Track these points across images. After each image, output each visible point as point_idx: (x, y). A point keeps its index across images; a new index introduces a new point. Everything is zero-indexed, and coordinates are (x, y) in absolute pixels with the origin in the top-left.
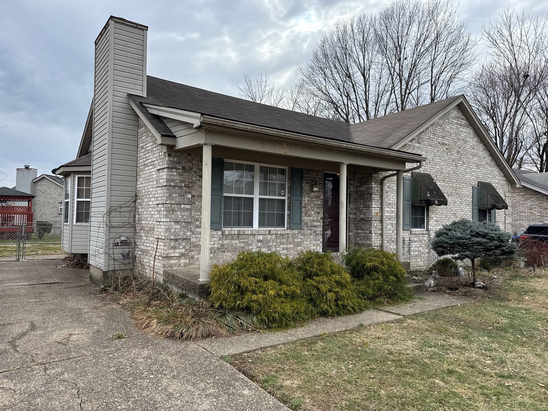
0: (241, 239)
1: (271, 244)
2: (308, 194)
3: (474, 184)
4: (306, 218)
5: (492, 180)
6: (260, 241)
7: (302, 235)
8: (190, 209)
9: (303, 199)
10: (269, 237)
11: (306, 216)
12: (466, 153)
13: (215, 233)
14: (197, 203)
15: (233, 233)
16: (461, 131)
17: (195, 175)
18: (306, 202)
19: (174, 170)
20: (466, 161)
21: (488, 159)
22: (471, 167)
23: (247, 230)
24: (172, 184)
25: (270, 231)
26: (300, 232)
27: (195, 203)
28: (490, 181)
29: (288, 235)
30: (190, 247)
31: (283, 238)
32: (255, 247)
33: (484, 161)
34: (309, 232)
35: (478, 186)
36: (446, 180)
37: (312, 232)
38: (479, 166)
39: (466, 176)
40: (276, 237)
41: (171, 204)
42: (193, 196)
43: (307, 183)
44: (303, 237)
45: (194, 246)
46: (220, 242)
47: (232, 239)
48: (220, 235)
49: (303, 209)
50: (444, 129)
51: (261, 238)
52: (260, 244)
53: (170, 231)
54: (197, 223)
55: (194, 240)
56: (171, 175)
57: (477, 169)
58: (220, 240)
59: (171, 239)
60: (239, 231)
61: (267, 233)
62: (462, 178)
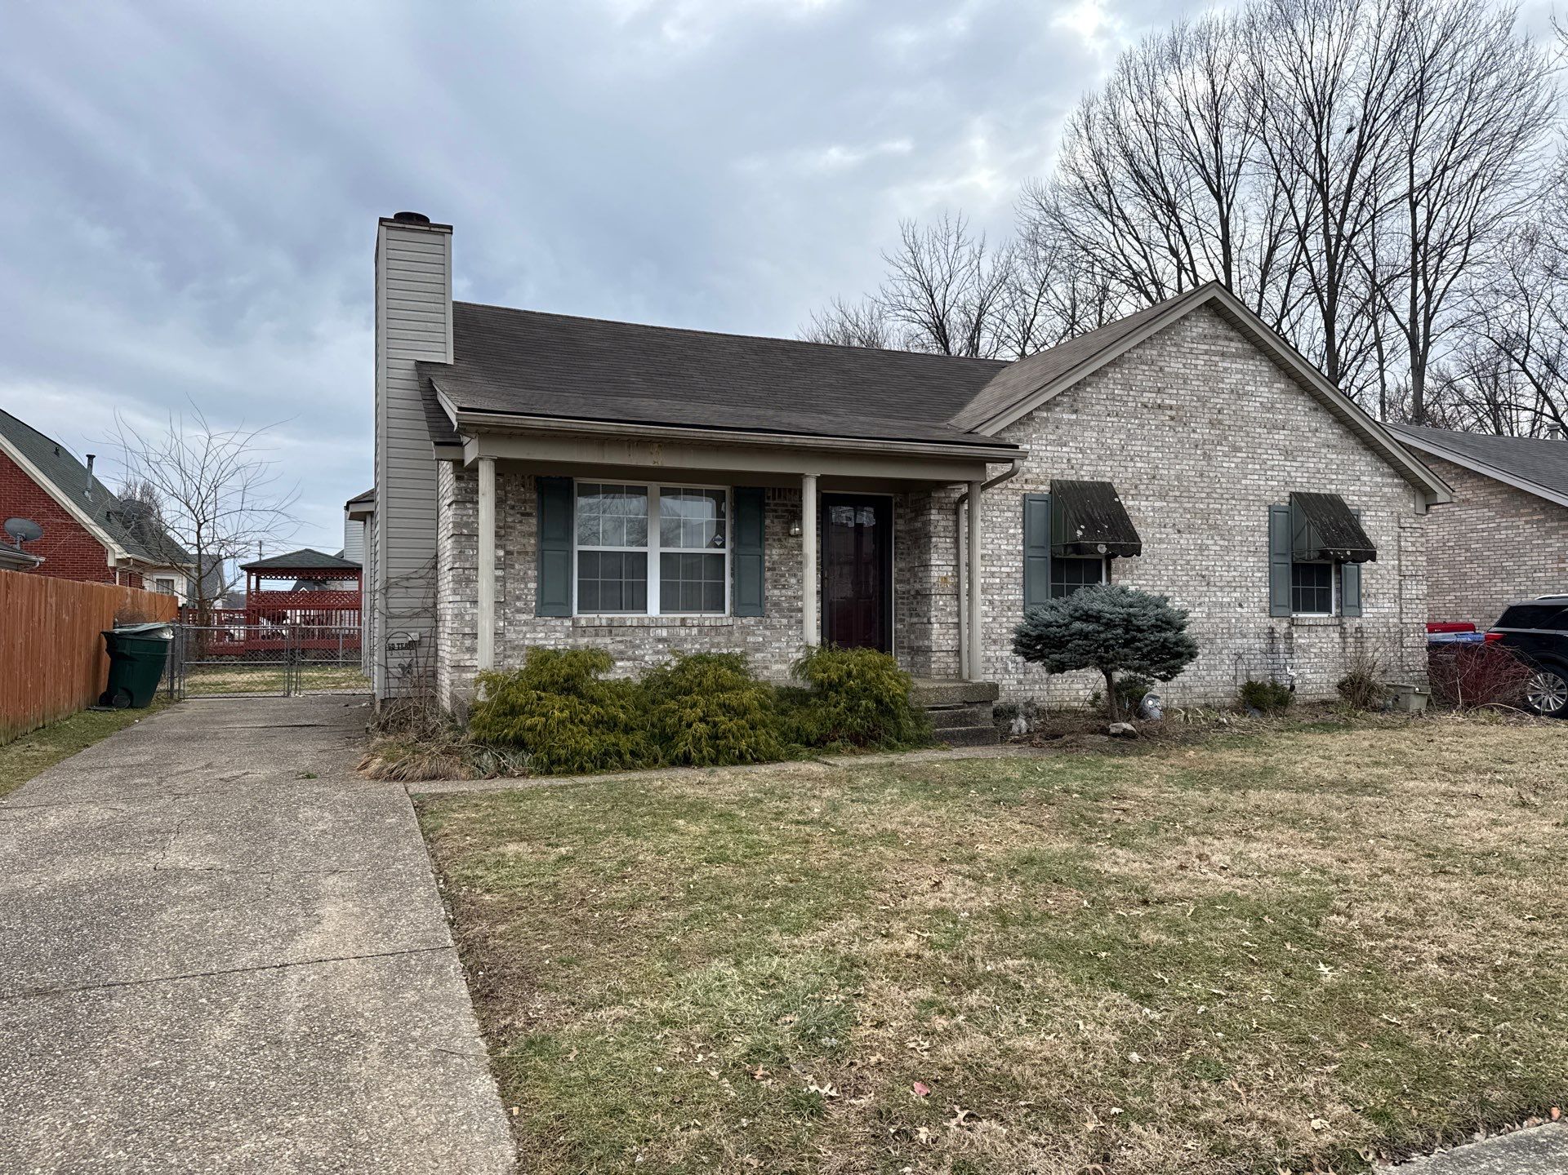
0: (617, 635)
1: (689, 646)
2: (779, 540)
3: (1276, 499)
4: (776, 592)
5: (1345, 487)
6: (660, 640)
7: (766, 628)
8: (503, 577)
9: (768, 552)
10: (683, 632)
11: (775, 587)
12: (1243, 424)
13: (558, 622)
14: (517, 566)
15: (597, 623)
16: (1226, 369)
17: (512, 512)
18: (776, 558)
19: (469, 505)
20: (1243, 444)
21: (1331, 433)
22: (1265, 456)
23: (632, 618)
24: (465, 531)
25: (683, 620)
26: (761, 622)
27: (512, 566)
28: (1337, 490)
29: (730, 628)
30: (505, 650)
31: (718, 634)
32: (650, 652)
33: (1314, 440)
34: (785, 621)
35: (1290, 503)
36: (1171, 493)
37: (793, 621)
38: (1295, 453)
39: (1243, 482)
40: (700, 632)
41: (464, 569)
42: (508, 553)
43: (777, 517)
44: (768, 633)
45: (514, 649)
46: (570, 641)
47: (597, 635)
48: (568, 627)
49: (768, 574)
50: (1161, 369)
51: (664, 633)
52: (661, 646)
53: (463, 618)
54: (518, 604)
55: (514, 636)
56: (463, 516)
57: (1286, 460)
58: (568, 636)
59: (464, 634)
60: (612, 620)
61: (678, 623)
62: (1229, 486)
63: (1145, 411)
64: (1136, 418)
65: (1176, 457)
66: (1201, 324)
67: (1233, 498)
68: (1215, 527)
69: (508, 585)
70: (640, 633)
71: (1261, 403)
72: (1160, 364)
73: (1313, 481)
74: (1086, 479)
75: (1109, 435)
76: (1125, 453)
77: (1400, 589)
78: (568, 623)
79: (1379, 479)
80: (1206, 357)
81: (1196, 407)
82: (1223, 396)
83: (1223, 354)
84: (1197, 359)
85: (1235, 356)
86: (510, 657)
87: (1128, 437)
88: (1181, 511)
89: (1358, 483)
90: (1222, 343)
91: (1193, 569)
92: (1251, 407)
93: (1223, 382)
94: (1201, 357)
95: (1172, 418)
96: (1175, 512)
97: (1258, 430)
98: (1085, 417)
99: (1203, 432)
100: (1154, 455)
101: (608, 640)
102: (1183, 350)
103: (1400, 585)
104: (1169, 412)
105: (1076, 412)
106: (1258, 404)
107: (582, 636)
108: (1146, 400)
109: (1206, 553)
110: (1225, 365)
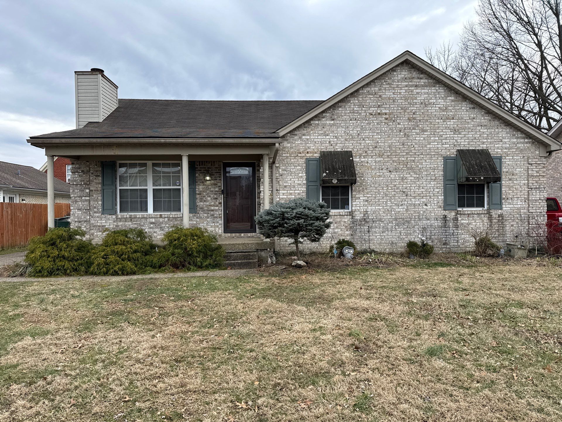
0: (134, 221)
3: (448, 153)
5: (492, 145)
6: (152, 223)
7: (197, 218)
8: (89, 200)
9: (197, 187)
10: (161, 220)
11: (201, 201)
12: (428, 118)
13: (110, 217)
14: (94, 196)
15: (125, 217)
17: (92, 175)
18: (201, 189)
19: (76, 173)
20: (428, 128)
22: (442, 133)
23: (139, 214)
24: (75, 183)
25: (161, 215)
26: (195, 216)
30: (90, 227)
32: (148, 228)
33: (473, 123)
35: (457, 155)
38: (460, 131)
41: (75, 197)
44: (198, 220)
45: (94, 227)
51: (153, 220)
52: (152, 226)
54: (95, 210)
55: (94, 222)
56: (74, 177)
57: (454, 134)
58: (114, 222)
59: (75, 221)
60: (131, 215)
63: (371, 116)
64: (366, 120)
65: (389, 137)
66: (403, 73)
67: (422, 154)
68: (411, 168)
69: (91, 203)
70: (143, 220)
71: (439, 108)
72: (379, 94)
73: (471, 143)
74: (339, 150)
75: (352, 129)
76: (360, 137)
77: (528, 195)
78: (114, 217)
79: (515, 140)
80: (406, 88)
81: (400, 113)
82: (416, 106)
83: (416, 86)
84: (401, 89)
85: (423, 86)
86: (92, 230)
87: (361, 129)
88: (391, 162)
89: (501, 143)
90: (416, 80)
91: (398, 188)
92: (432, 110)
93: (416, 99)
94: (404, 88)
95: (386, 119)
96: (387, 162)
97: (437, 121)
98: (338, 122)
99: (404, 124)
100: (376, 137)
101: (130, 223)
102: (393, 86)
103: (529, 193)
104: (384, 116)
105: (333, 120)
106: (437, 108)
107: (120, 222)
108: (371, 111)
109: (406, 181)
110: (417, 91)
